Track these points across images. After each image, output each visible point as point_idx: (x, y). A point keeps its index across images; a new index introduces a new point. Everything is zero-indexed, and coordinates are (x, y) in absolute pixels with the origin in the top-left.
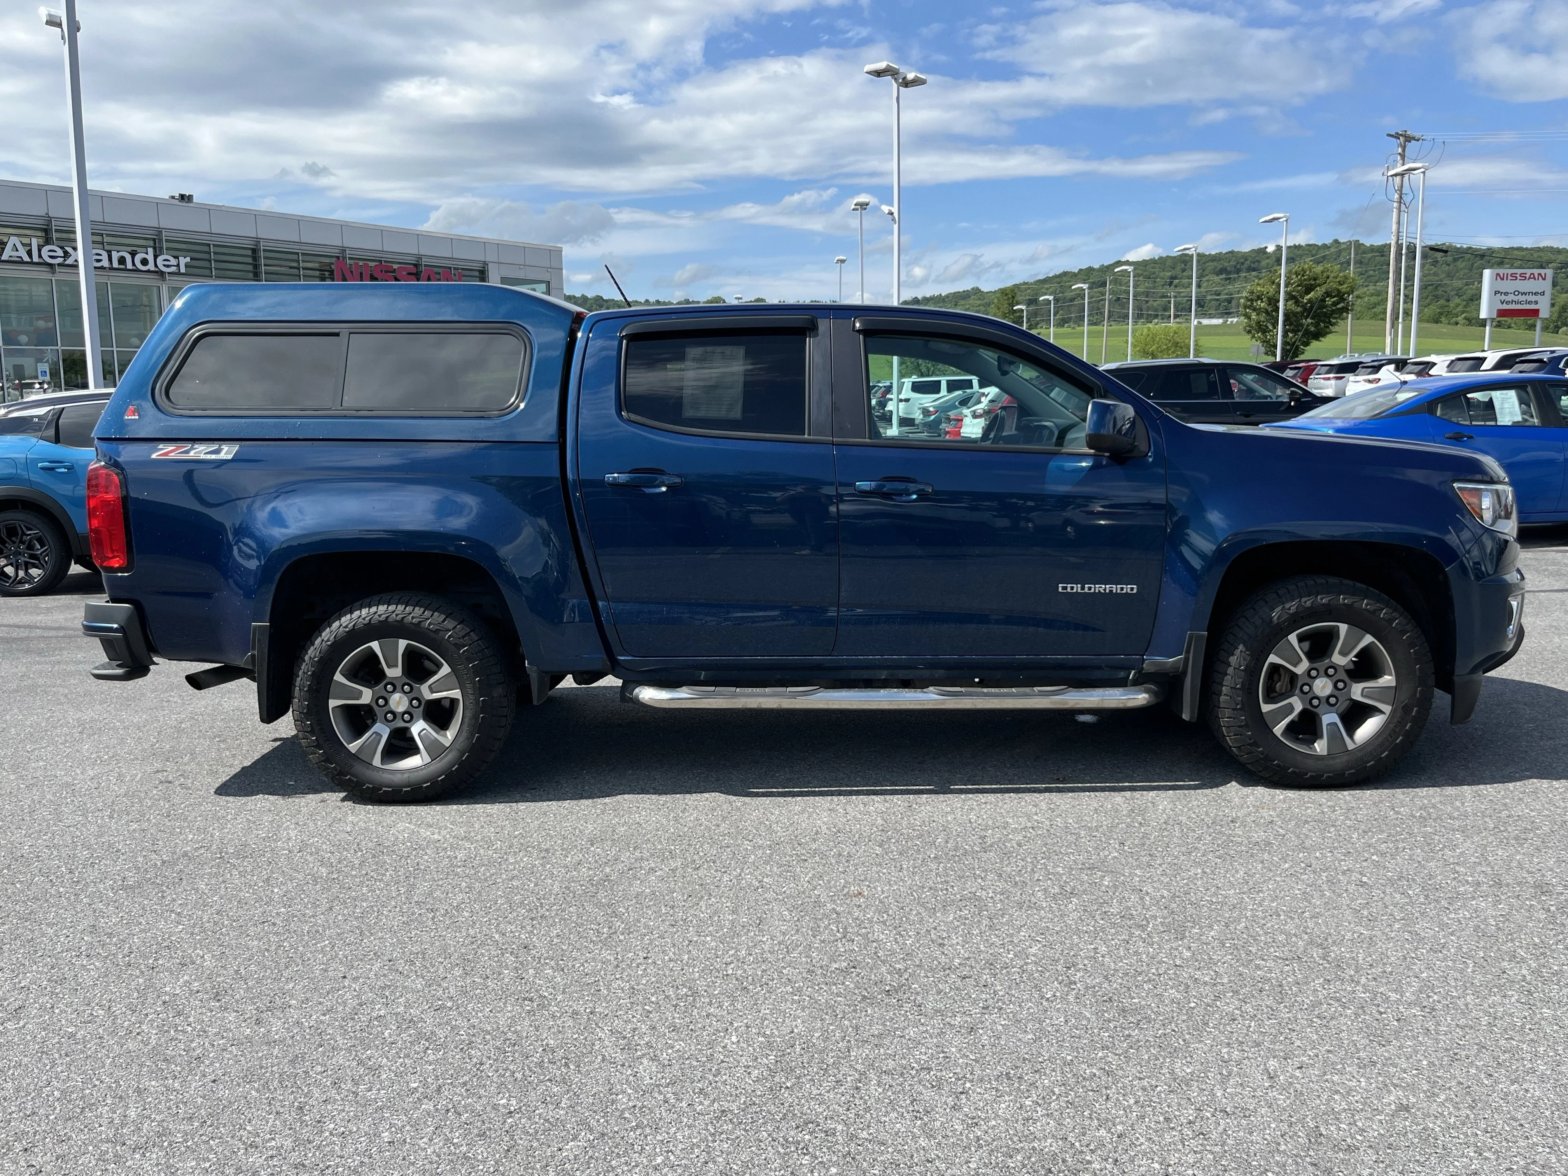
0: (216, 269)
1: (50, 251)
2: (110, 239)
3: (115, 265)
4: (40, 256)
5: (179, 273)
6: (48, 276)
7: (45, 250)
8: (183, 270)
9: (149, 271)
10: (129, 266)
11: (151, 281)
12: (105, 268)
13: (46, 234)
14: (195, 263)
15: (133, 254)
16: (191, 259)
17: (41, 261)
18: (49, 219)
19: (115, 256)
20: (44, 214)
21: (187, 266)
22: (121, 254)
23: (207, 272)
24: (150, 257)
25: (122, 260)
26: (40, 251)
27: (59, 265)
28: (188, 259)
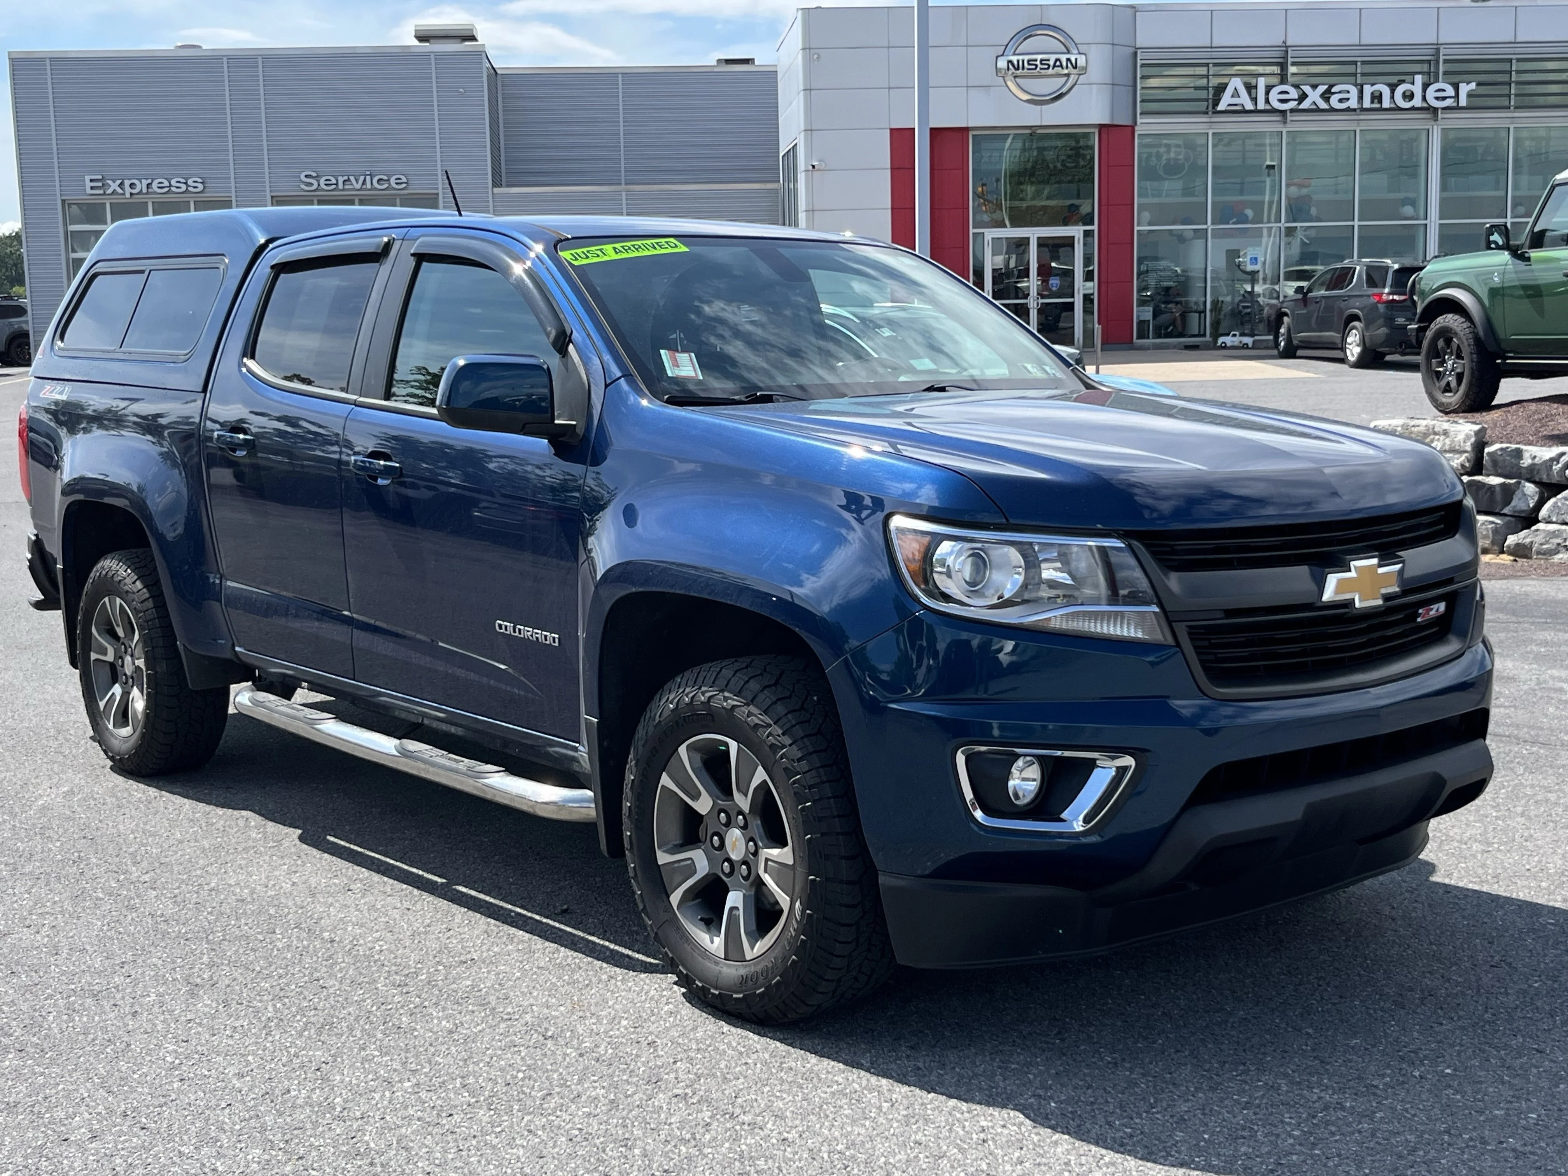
0: (1516, 95)
1: (1282, 93)
2: (1369, 69)
3: (1367, 104)
4: (1267, 101)
5: (1458, 108)
6: (1279, 127)
7: (1274, 96)
8: (1463, 102)
9: (1413, 108)
10: (1386, 104)
11: (1416, 123)
12: (1354, 110)
13: (1282, 70)
14: (1483, 90)
15: (1393, 87)
16: (1478, 84)
17: (1268, 107)
18: (1285, 47)
19: (1368, 90)
20: (1280, 43)
21: (1470, 95)
22: (1376, 87)
23: (1504, 102)
24: (1417, 89)
25: (1377, 97)
26: (1267, 93)
27: (1292, 111)
28: (1473, 86)
